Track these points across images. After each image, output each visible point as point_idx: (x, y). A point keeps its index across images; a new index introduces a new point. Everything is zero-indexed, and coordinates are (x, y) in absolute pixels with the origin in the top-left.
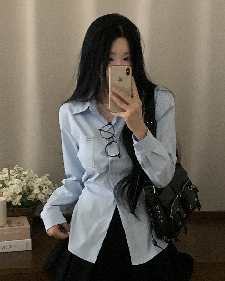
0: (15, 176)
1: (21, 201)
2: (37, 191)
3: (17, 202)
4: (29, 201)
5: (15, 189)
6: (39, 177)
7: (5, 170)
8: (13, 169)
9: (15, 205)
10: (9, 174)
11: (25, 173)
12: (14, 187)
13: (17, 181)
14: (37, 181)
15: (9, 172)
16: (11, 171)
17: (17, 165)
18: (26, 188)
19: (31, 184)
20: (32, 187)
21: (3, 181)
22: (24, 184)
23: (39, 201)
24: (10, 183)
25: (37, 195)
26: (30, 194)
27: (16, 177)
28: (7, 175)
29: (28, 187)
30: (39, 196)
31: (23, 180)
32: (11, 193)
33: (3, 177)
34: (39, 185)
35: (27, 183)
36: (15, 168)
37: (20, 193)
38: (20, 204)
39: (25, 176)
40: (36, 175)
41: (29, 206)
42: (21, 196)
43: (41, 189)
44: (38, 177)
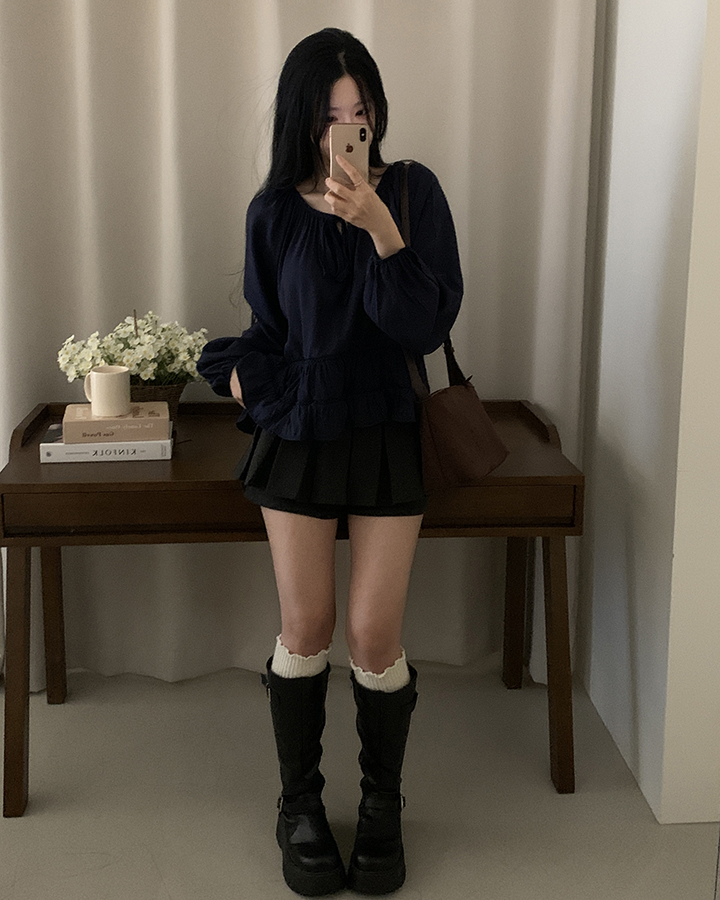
0: (146, 331)
1: (156, 373)
2: (183, 356)
3: (148, 374)
4: (171, 373)
5: (145, 352)
6: (190, 333)
7: (129, 320)
8: (143, 319)
9: (146, 379)
10: (136, 328)
11: (165, 326)
12: (144, 348)
13: (150, 339)
14: (185, 341)
15: (136, 323)
16: (139, 322)
17: (150, 312)
18: (164, 351)
19: (173, 345)
20: (177, 350)
21: (127, 339)
22: (162, 343)
23: (188, 374)
24: (137, 341)
25: (184, 363)
26: (172, 362)
27: (149, 333)
28: (132, 328)
29: (169, 351)
30: (188, 366)
31: (160, 338)
32: (138, 359)
33: (125, 332)
34: (188, 346)
35: (168, 343)
36: (147, 316)
37: (154, 360)
38: (153, 378)
39: (164, 330)
40: (184, 330)
41: (171, 383)
42: (156, 365)
43: (191, 353)
44: (186, 332)
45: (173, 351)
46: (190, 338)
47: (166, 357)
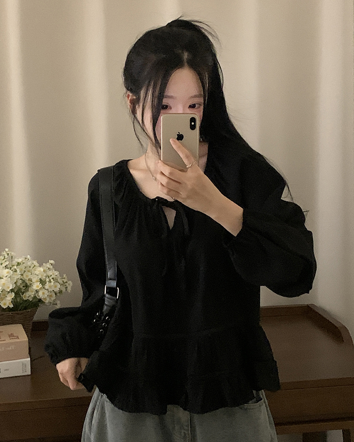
0: (4, 265)
1: (14, 301)
2: (36, 286)
3: (7, 302)
5: (4, 284)
6: (40, 266)
9: (5, 307)
12: (2, 281)
13: (8, 272)
14: (37, 272)
17: (7, 250)
18: (20, 282)
19: (27, 276)
20: (30, 280)
22: (18, 276)
23: (40, 300)
25: (37, 291)
26: (27, 290)
27: (6, 267)
29: (24, 281)
31: (16, 271)
34: (40, 277)
35: (22, 275)
37: (12, 290)
38: (12, 306)
39: (18, 264)
40: (35, 263)
41: (26, 308)
42: (13, 293)
45: (27, 282)
46: (42, 269)
47: (21, 287)
